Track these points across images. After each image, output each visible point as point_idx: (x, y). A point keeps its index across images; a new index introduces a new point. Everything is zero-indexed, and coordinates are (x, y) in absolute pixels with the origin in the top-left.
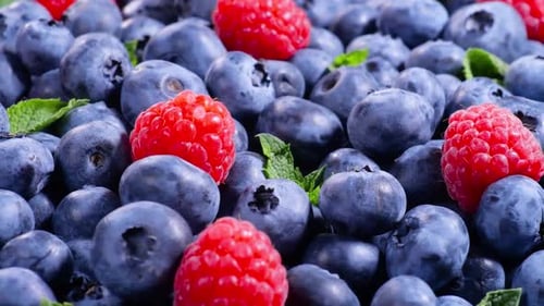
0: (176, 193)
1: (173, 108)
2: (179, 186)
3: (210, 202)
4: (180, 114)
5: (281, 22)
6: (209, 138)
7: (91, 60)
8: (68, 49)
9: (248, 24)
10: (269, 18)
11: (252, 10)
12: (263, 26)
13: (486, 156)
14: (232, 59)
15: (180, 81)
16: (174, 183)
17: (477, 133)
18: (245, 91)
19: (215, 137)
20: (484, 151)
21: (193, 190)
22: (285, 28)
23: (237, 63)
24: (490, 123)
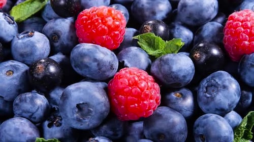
0: (97, 68)
1: (97, 17)
2: (98, 64)
4: (100, 21)
6: (114, 33)
13: (247, 43)
16: (96, 64)
17: (243, 29)
19: (117, 33)
20: (246, 40)
24: (249, 24)
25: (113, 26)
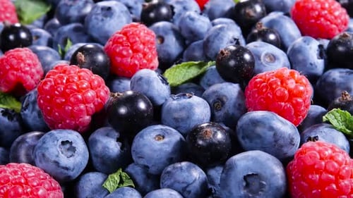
0: (273, 140)
1: (275, 79)
2: (275, 135)
3: (294, 145)
4: (279, 83)
5: (333, 17)
6: (296, 101)
7: (222, 39)
8: (208, 30)
9: (313, 18)
10: (326, 14)
11: (316, 10)
12: (322, 19)
14: (305, 42)
15: (273, 55)
16: (271, 133)
18: (312, 63)
19: (300, 100)
21: (283, 138)
22: (335, 21)
23: (308, 45)
25: (295, 92)
